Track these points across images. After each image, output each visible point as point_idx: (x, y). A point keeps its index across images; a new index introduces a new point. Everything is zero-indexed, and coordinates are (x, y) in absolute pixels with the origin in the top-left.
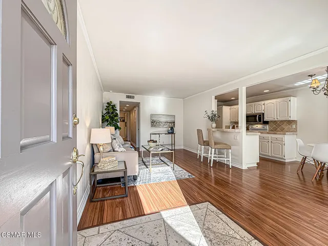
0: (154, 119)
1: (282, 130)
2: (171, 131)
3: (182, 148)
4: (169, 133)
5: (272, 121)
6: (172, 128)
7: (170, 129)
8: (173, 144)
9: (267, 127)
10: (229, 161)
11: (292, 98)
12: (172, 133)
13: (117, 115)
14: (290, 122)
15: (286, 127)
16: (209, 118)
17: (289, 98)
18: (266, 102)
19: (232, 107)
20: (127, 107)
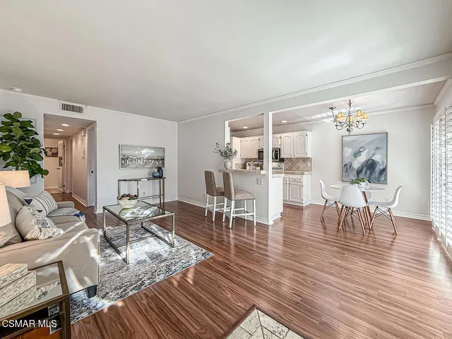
0: (127, 152)
1: (298, 169)
2: (157, 174)
3: (176, 199)
4: (155, 177)
5: (287, 159)
6: (160, 169)
7: (156, 170)
8: (162, 195)
9: (283, 165)
10: (253, 216)
11: (309, 133)
12: (161, 177)
13: (36, 144)
14: (305, 160)
15: (301, 165)
16: (221, 154)
17: (306, 132)
18: (283, 135)
19: (244, 139)
20: (63, 128)
